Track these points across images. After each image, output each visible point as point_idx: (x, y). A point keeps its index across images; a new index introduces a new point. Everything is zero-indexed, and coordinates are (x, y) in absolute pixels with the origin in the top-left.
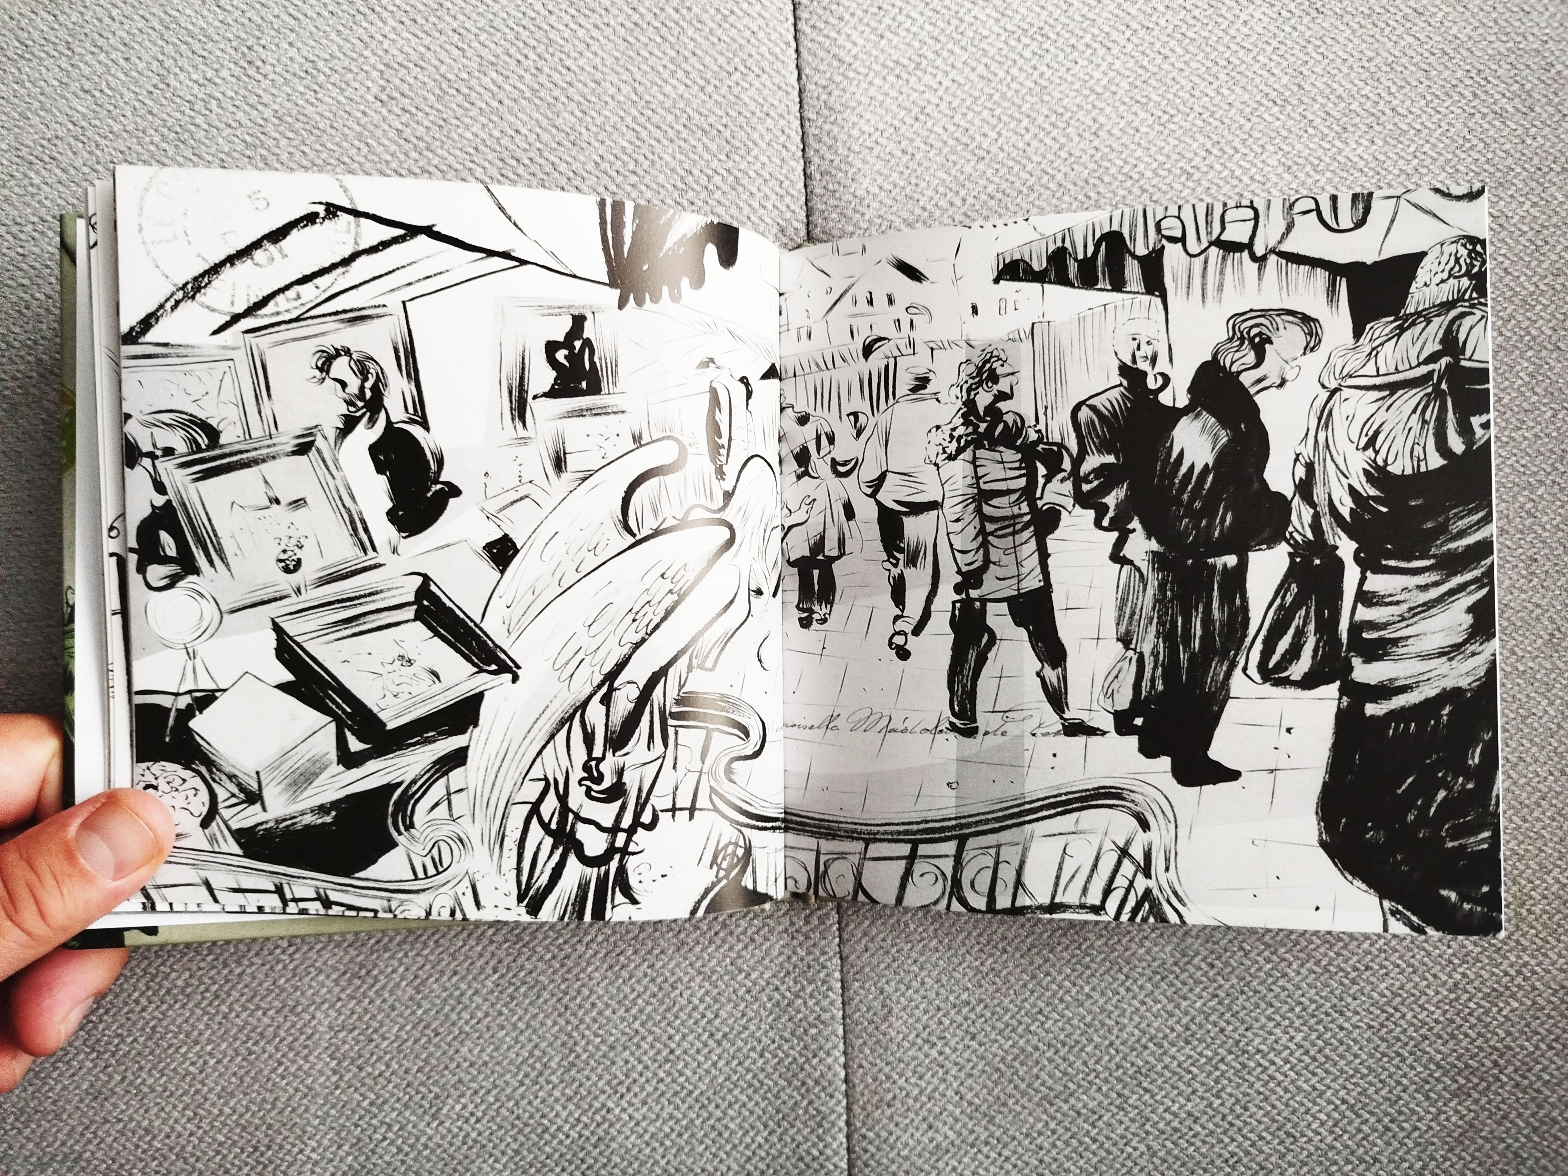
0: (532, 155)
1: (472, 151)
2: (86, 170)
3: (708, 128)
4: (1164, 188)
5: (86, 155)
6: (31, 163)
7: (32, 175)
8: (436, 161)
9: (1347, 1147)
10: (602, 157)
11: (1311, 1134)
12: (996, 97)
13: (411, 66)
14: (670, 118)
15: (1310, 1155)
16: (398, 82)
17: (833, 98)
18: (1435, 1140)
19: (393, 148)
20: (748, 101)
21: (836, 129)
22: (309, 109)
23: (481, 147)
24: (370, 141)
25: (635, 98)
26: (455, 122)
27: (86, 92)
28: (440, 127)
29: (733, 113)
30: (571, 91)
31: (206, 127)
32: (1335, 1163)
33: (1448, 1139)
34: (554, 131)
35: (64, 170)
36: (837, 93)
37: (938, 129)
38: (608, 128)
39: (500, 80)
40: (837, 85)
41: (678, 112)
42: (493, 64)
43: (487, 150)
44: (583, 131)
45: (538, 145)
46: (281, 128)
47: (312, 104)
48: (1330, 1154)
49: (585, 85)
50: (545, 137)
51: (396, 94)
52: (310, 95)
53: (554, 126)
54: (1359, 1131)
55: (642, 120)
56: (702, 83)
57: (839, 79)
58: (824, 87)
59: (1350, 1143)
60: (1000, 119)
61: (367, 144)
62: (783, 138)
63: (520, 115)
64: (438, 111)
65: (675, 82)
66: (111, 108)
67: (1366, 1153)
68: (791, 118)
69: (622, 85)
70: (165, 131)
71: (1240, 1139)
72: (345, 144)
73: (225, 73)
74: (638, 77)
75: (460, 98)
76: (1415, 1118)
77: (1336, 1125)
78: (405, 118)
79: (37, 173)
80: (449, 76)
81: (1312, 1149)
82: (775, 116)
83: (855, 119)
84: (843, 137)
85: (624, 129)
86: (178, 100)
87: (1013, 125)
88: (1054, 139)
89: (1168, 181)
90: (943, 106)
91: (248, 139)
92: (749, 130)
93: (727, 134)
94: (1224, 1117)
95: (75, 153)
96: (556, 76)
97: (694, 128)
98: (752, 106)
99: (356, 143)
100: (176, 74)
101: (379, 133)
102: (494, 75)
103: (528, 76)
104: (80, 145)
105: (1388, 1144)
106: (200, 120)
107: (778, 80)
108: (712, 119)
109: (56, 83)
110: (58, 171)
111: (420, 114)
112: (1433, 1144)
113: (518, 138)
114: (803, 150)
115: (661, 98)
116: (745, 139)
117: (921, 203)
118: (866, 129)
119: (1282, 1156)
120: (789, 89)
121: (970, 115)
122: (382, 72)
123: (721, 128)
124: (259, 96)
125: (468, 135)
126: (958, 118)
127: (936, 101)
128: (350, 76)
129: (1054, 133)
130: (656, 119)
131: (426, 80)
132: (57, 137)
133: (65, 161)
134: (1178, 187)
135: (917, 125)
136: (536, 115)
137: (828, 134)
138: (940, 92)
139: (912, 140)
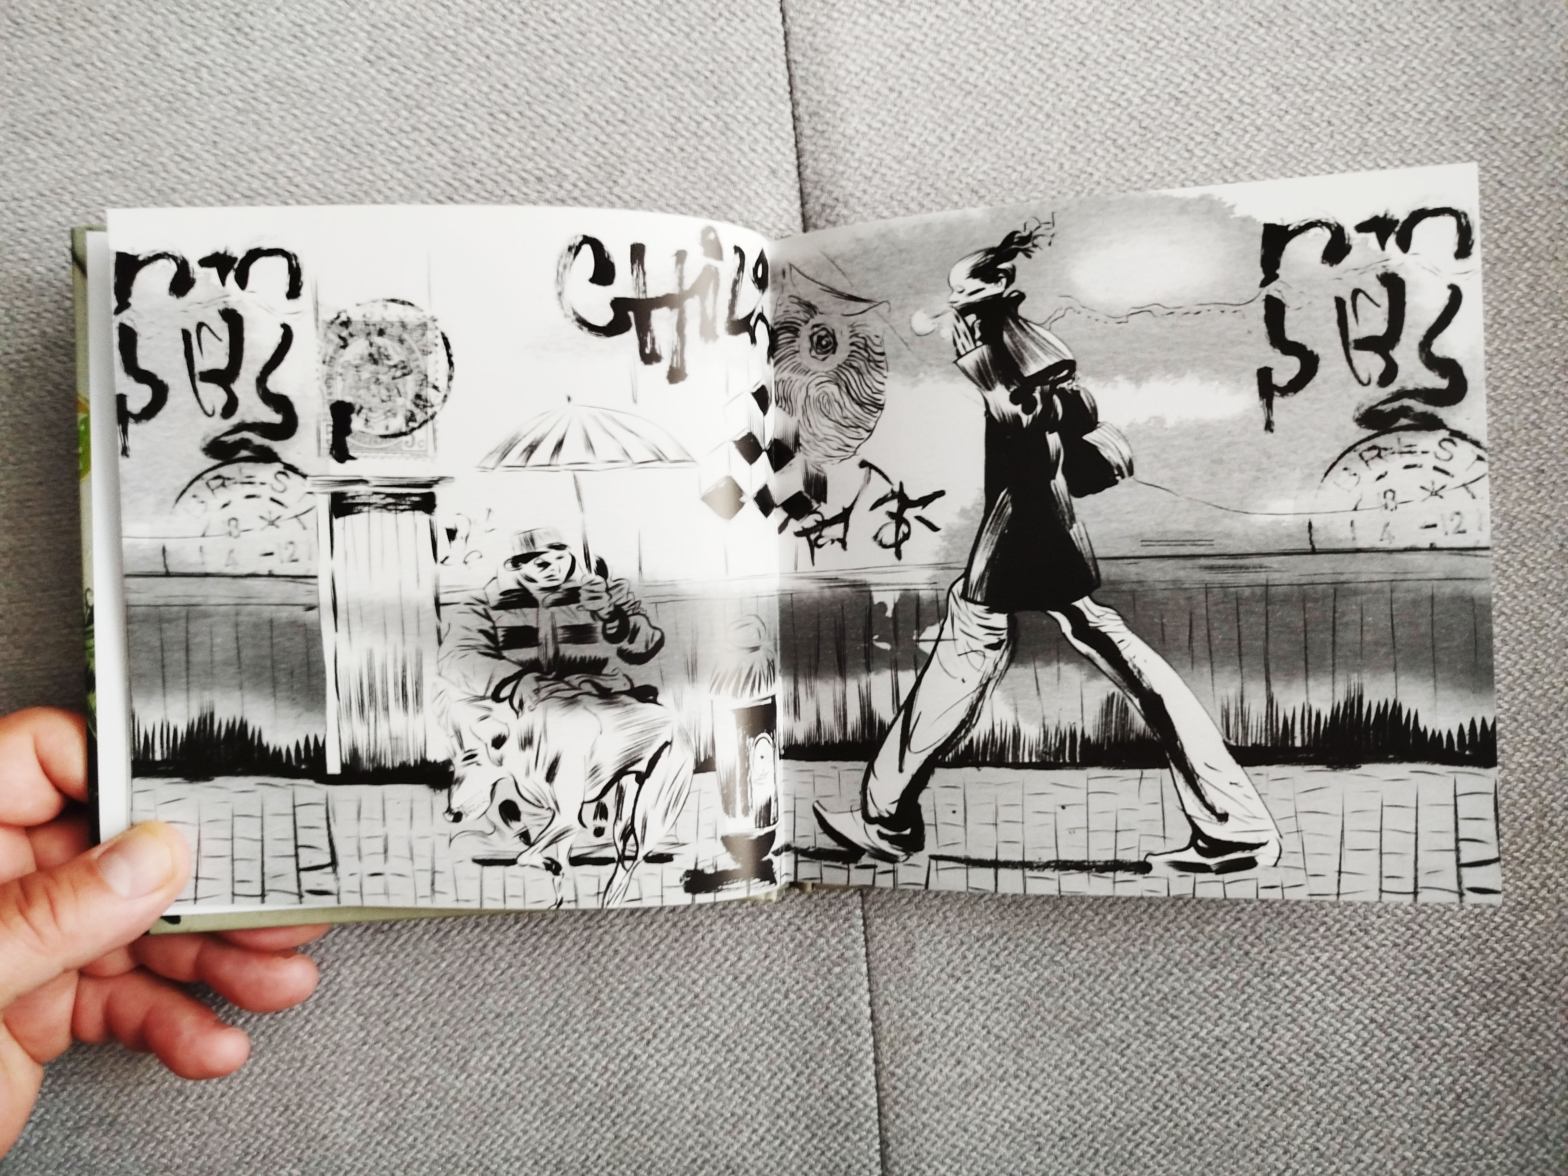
0: (521, 108)
1: (461, 107)
2: (81, 143)
3: (695, 75)
4: (1153, 114)
5: (80, 128)
6: (26, 139)
7: (28, 150)
8: (426, 118)
9: (1377, 1066)
10: (590, 108)
11: (1341, 1055)
12: (981, 31)
13: (397, 25)
14: (657, 66)
15: (1340, 1075)
16: (385, 42)
17: (818, 40)
18: (1464, 1055)
19: (384, 107)
20: (733, 46)
21: (822, 70)
22: (299, 73)
23: (471, 103)
24: (360, 102)
25: (621, 47)
26: (443, 79)
27: (78, 65)
28: (429, 84)
29: (719, 59)
30: (558, 43)
31: (197, 95)
32: (1366, 1082)
33: (1478, 1054)
34: (542, 83)
35: (60, 144)
36: (822, 34)
37: (924, 66)
38: (596, 79)
39: (486, 35)
40: (822, 25)
41: (664, 60)
42: (478, 20)
43: (476, 106)
44: (571, 82)
45: (527, 98)
46: (272, 93)
47: (301, 67)
48: (1360, 1074)
49: (571, 37)
50: (534, 90)
51: (384, 54)
52: (299, 59)
53: (542, 79)
54: (1389, 1049)
55: (629, 69)
56: (687, 29)
57: (823, 20)
58: (809, 29)
59: (1379, 1061)
60: (985, 53)
61: (357, 105)
62: (770, 82)
63: (508, 70)
64: (427, 68)
65: (660, 31)
66: (102, 80)
67: (1396, 1071)
68: (778, 61)
69: (607, 35)
70: (157, 100)
71: (1270, 1062)
72: (335, 106)
73: (214, 41)
74: (623, 27)
75: (447, 55)
76: (1444, 1034)
77: (1365, 1044)
78: (394, 77)
79: (33, 148)
80: (436, 34)
81: (1342, 1069)
82: (762, 60)
83: (841, 59)
84: (829, 77)
85: (612, 79)
86: (169, 70)
87: (999, 57)
88: (1041, 70)
89: (1157, 106)
90: (928, 43)
91: (240, 104)
92: (736, 75)
93: (714, 79)
94: (1253, 1041)
95: (69, 127)
96: (542, 29)
97: (681, 75)
98: (739, 51)
99: (347, 104)
100: (165, 44)
101: (368, 93)
102: (480, 31)
103: (514, 31)
104: (74, 118)
105: (1418, 1061)
106: (191, 88)
107: (763, 24)
108: (699, 66)
109: (48, 59)
110: (53, 146)
111: (409, 73)
112: (1463, 1059)
113: (507, 93)
114: (791, 93)
115: (647, 46)
116: (732, 84)
117: (911, 140)
118: (853, 68)
119: (1313, 1078)
120: (774, 32)
121: (956, 50)
122: (368, 32)
123: (708, 74)
124: (249, 62)
125: (457, 91)
126: (944, 54)
127: (920, 37)
128: (337, 38)
129: (1041, 64)
130: (643, 68)
131: (413, 38)
132: (52, 112)
133: (60, 135)
134: (1166, 112)
135: (903, 63)
136: (524, 69)
137: (815, 74)
138: (925, 29)
139: (898, 78)
